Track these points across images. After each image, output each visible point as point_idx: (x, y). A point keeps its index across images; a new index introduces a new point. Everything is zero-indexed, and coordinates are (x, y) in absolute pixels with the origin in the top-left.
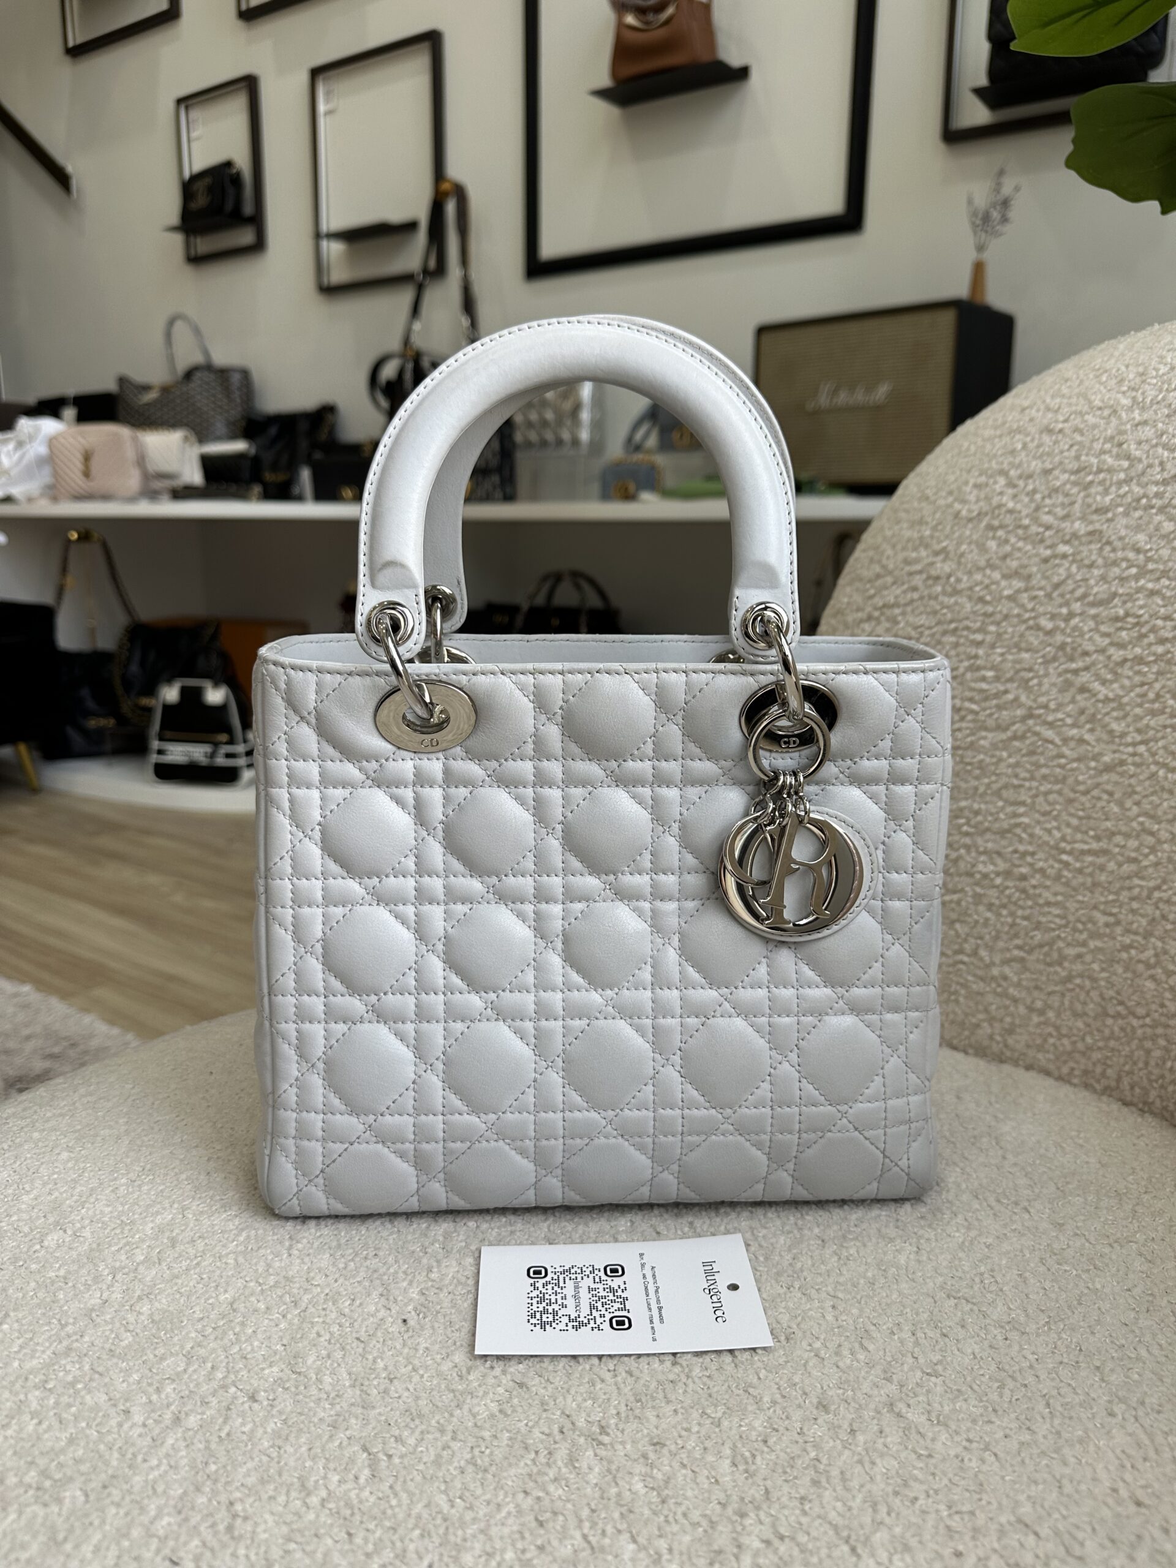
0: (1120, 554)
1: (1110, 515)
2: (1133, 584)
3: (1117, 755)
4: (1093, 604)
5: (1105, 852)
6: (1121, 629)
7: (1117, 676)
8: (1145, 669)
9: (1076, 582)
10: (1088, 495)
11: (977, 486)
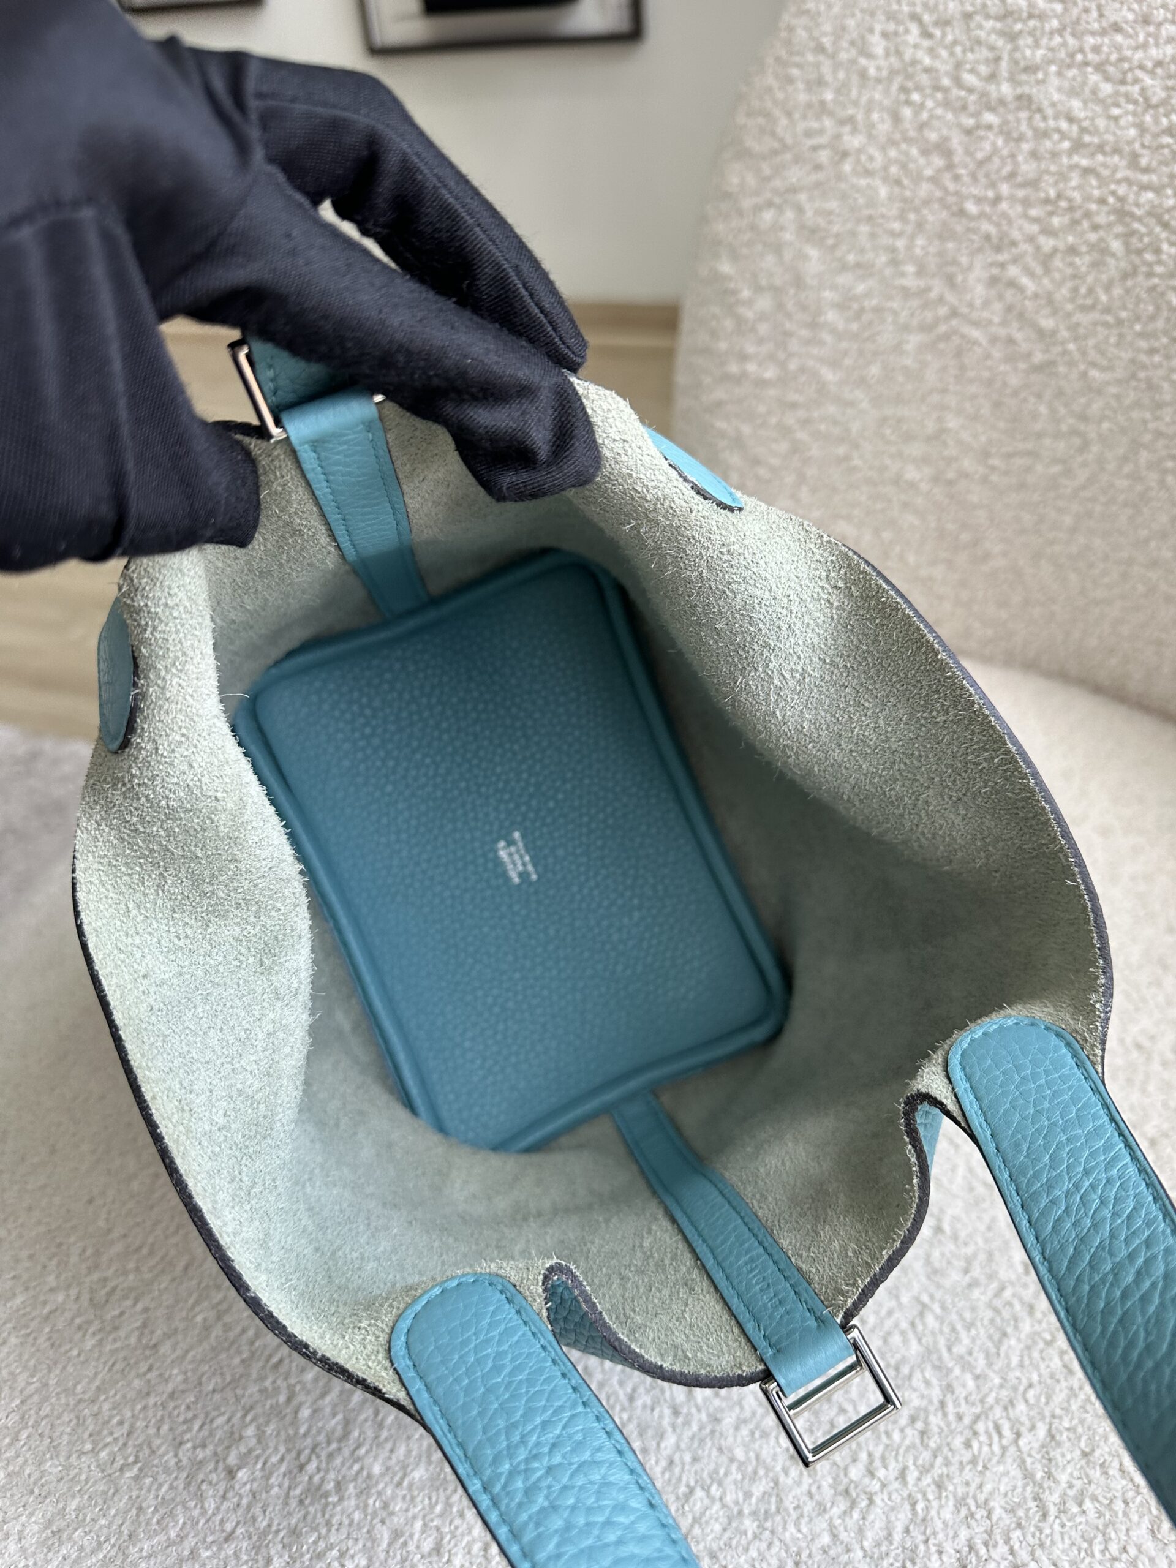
0: (1052, 123)
1: (1040, 75)
2: (1065, 160)
3: (1047, 356)
4: (1021, 185)
5: (1030, 454)
6: (1051, 214)
7: (1047, 270)
8: (1077, 260)
9: (1002, 159)
10: (1016, 49)
11: (885, 35)
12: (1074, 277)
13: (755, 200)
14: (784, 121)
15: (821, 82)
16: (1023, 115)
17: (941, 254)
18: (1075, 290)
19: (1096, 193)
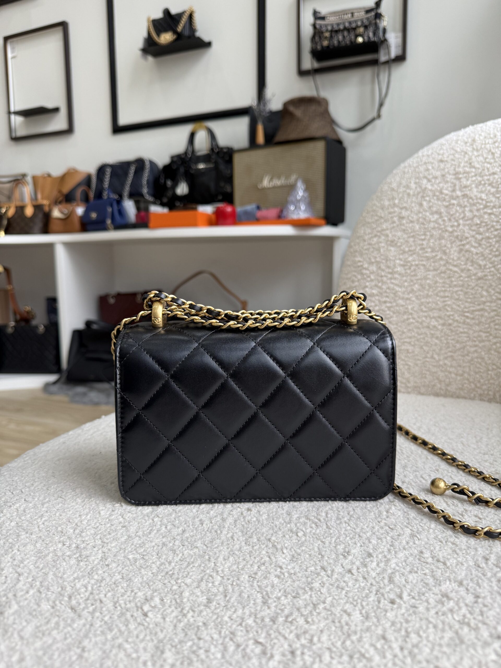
0: (475, 201)
1: (470, 188)
2: (482, 211)
3: (483, 274)
4: (467, 220)
5: (482, 310)
6: (480, 227)
7: (480, 245)
8: (491, 241)
9: (459, 213)
10: (460, 182)
11: (416, 183)
12: (490, 246)
13: (370, 236)
14: (381, 211)
15: (393, 198)
16: (466, 200)
17: (440, 244)
18: (492, 250)
19: (495, 219)
